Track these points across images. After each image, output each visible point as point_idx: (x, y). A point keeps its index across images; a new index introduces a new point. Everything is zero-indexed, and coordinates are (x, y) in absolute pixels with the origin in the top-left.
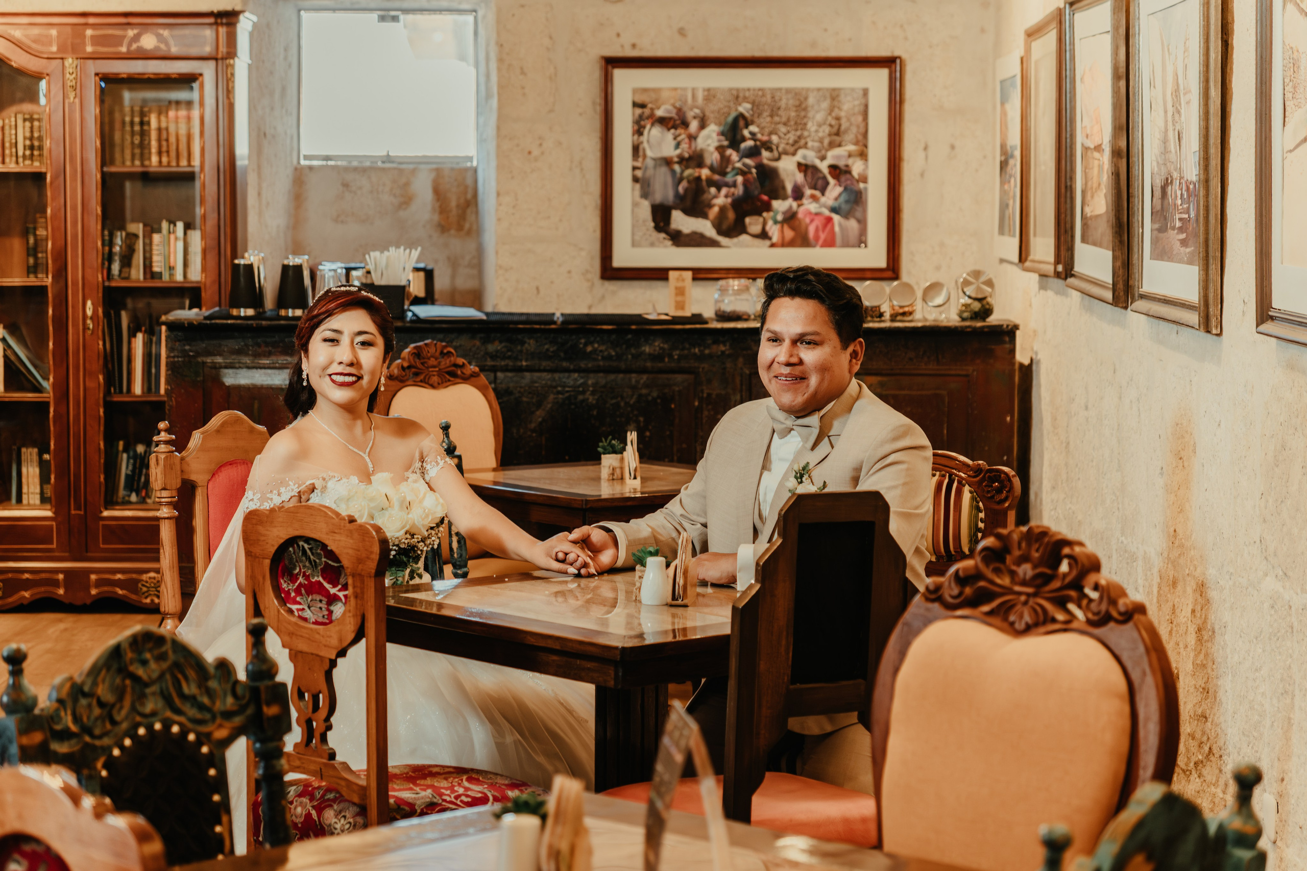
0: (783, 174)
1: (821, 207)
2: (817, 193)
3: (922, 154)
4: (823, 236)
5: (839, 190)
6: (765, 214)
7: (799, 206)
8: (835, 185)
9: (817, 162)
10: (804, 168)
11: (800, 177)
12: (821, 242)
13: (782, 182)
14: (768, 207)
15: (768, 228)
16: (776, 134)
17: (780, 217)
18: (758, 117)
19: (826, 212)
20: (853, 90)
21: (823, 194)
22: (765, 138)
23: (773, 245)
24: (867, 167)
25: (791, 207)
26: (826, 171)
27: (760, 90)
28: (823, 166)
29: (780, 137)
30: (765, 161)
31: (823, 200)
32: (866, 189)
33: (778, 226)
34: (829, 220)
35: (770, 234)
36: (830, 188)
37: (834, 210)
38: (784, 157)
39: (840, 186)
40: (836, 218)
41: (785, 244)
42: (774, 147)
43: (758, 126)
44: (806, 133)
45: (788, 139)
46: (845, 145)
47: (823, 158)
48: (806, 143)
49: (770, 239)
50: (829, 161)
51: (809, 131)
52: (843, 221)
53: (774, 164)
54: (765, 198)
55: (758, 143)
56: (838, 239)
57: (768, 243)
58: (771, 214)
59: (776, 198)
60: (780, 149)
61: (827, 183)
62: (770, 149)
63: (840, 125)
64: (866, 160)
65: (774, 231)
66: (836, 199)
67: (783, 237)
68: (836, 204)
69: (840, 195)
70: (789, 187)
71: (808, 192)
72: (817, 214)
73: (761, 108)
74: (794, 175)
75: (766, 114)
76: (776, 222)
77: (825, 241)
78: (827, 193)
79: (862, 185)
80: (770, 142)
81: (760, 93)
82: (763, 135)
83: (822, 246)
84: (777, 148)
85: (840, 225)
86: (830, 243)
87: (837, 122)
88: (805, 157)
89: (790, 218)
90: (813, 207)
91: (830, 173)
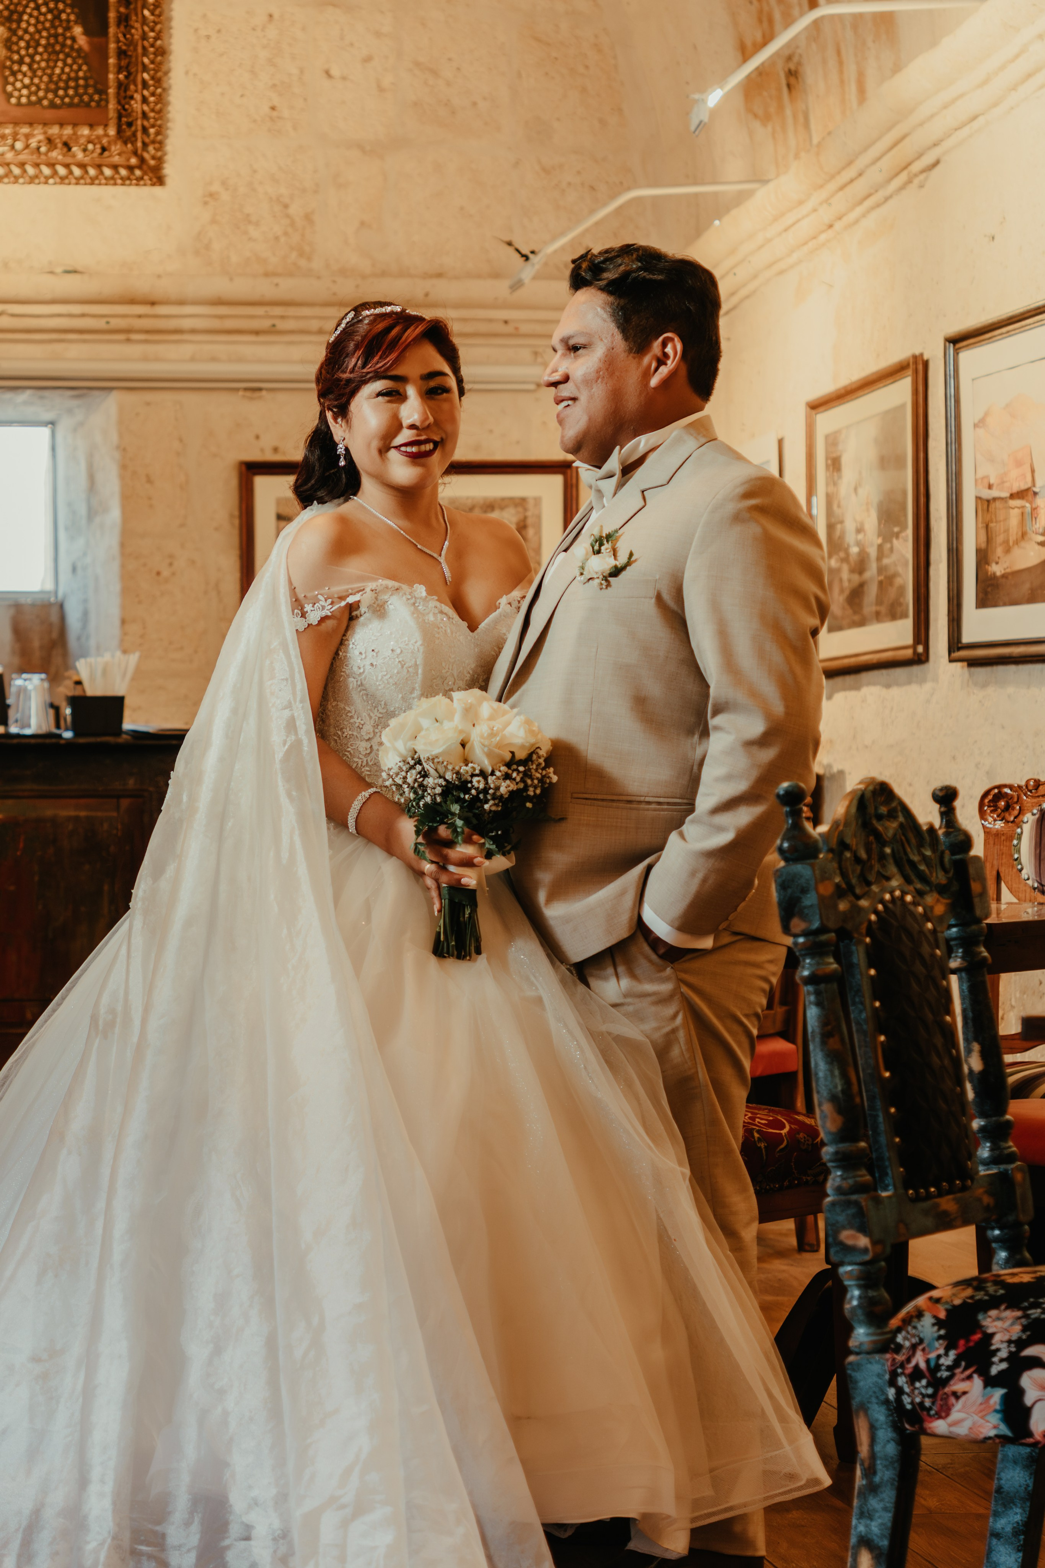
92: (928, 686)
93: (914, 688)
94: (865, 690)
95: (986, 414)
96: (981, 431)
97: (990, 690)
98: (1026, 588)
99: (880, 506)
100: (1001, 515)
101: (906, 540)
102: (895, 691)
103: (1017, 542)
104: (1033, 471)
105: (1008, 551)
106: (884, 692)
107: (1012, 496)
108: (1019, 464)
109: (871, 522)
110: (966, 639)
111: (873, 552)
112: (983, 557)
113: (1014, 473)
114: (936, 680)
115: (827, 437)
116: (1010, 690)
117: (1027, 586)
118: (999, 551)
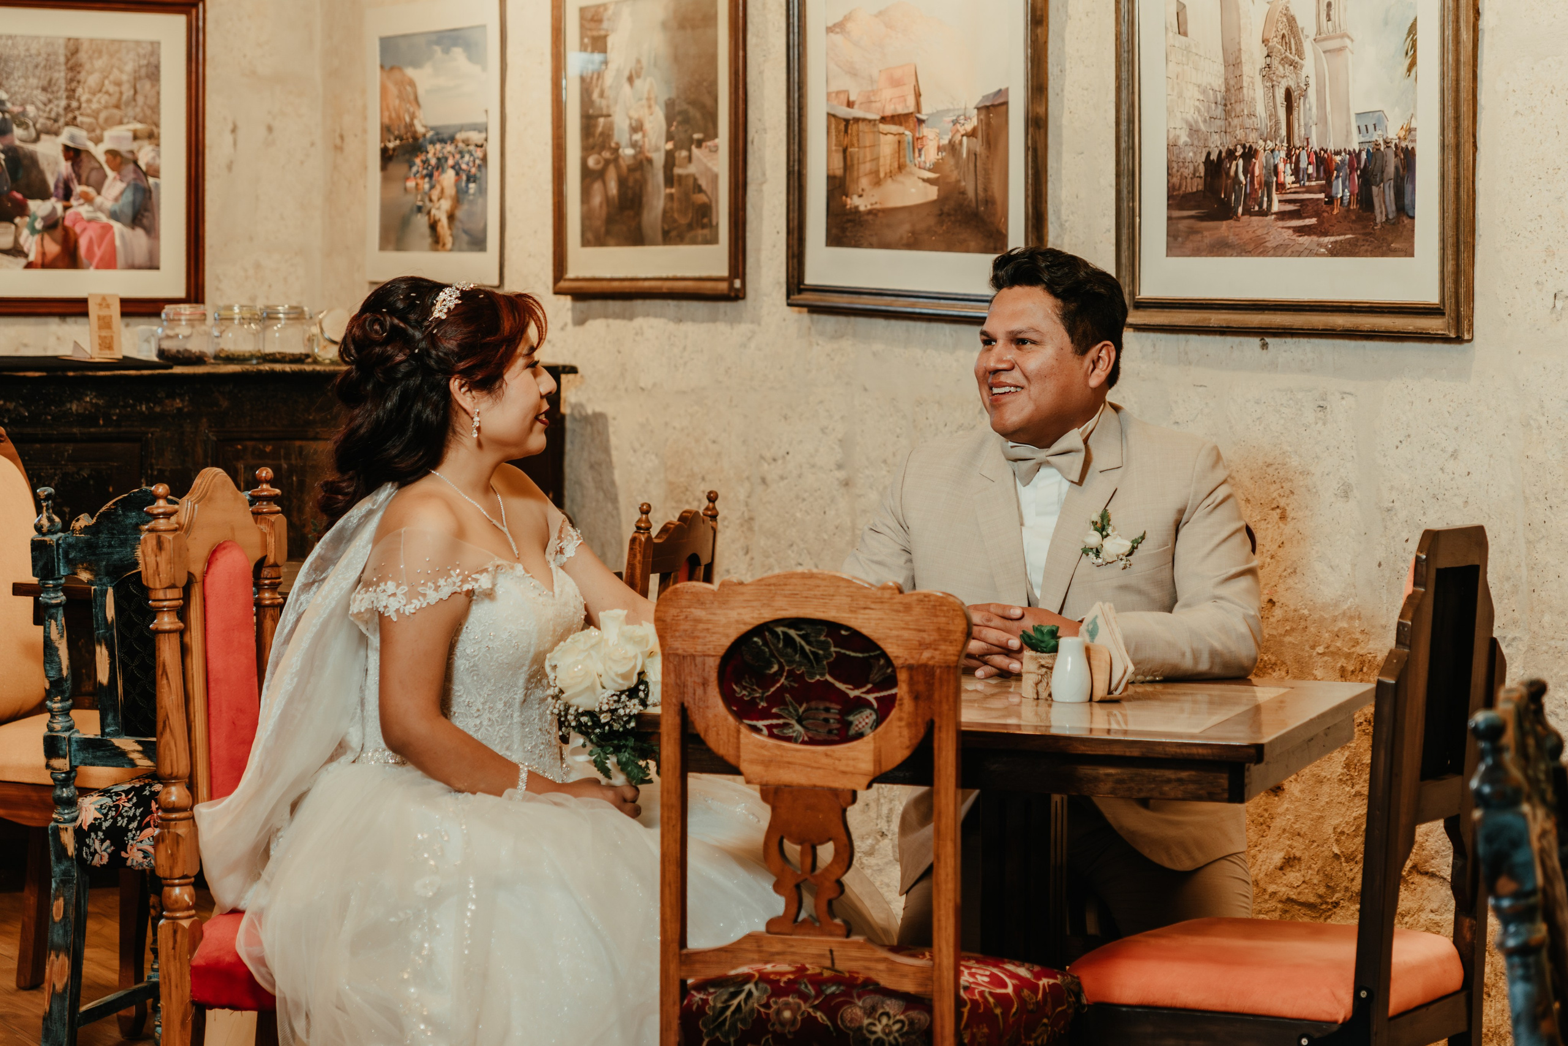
0: (43, 164)
1: (95, 211)
2: (91, 191)
3: (228, 138)
4: (98, 253)
5: (120, 186)
6: (17, 220)
7: (66, 208)
8: (115, 178)
9: (90, 146)
10: (73, 154)
11: (65, 167)
12: (95, 261)
13: (41, 173)
14: (22, 211)
15: (22, 240)
16: (33, 103)
17: (39, 225)
18: (7, 78)
19: (104, 218)
20: (138, 43)
21: (99, 193)
22: (17, 109)
23: (30, 266)
24: (158, 154)
25: (54, 209)
26: (102, 158)
27: (10, 37)
28: (99, 152)
29: (38, 108)
30: (17, 143)
31: (99, 200)
32: (157, 185)
33: (37, 237)
34: (107, 229)
35: (26, 249)
36: (108, 182)
37: (114, 215)
38: (43, 137)
39: (121, 180)
40: (117, 226)
41: (46, 263)
42: (31, 124)
43: (7, 92)
44: (74, 104)
45: (50, 111)
46: (128, 123)
47: (98, 141)
48: (75, 118)
49: (26, 256)
50: (106, 145)
51: (79, 100)
52: (127, 231)
53: (30, 147)
54: (19, 196)
55: (7, 116)
56: (121, 259)
57: (23, 261)
58: (27, 219)
59: (33, 198)
60: (38, 126)
61: (105, 176)
62: (23, 125)
63: (121, 93)
64: (158, 145)
65: (31, 244)
66: (116, 199)
67: (44, 254)
68: (117, 207)
69: (122, 193)
70: (51, 182)
71: (78, 189)
72: (90, 221)
73: (11, 64)
74: (57, 163)
75: (16, 74)
76: (33, 231)
77: (101, 259)
78: (104, 191)
79: (151, 180)
80: (24, 113)
81: (10, 42)
82: (13, 104)
83: (97, 268)
84: (34, 125)
85: (122, 236)
86: (109, 262)
87: (117, 89)
88: (72, 138)
89: (52, 225)
90: (85, 211)
91: (107, 162)
92: (744, 328)
93: (722, 327)
94: (639, 322)
95: (847, 18)
96: (837, 38)
97: (846, 344)
98: (904, 230)
99: (670, 105)
100: (867, 140)
101: (715, 150)
102: (688, 327)
103: (891, 175)
104: (918, 95)
105: (878, 182)
106: (671, 326)
107: (884, 120)
108: (896, 83)
109: (656, 124)
110: (810, 279)
111: (659, 159)
112: (837, 187)
113: (887, 93)
114: (756, 320)
115: (582, 10)
116: (878, 347)
117: (907, 227)
118: (864, 182)
